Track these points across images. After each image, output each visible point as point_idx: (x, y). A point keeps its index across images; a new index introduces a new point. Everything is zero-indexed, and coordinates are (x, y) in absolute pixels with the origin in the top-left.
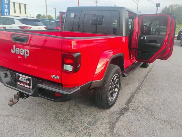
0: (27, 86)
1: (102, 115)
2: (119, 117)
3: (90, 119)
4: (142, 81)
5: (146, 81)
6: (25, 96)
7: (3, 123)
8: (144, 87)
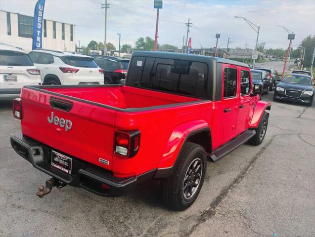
0: (65, 170)
1: (171, 220)
2: (197, 225)
3: (152, 224)
4: (245, 169)
5: (252, 169)
6: (60, 184)
7: (27, 221)
8: (247, 178)
